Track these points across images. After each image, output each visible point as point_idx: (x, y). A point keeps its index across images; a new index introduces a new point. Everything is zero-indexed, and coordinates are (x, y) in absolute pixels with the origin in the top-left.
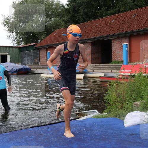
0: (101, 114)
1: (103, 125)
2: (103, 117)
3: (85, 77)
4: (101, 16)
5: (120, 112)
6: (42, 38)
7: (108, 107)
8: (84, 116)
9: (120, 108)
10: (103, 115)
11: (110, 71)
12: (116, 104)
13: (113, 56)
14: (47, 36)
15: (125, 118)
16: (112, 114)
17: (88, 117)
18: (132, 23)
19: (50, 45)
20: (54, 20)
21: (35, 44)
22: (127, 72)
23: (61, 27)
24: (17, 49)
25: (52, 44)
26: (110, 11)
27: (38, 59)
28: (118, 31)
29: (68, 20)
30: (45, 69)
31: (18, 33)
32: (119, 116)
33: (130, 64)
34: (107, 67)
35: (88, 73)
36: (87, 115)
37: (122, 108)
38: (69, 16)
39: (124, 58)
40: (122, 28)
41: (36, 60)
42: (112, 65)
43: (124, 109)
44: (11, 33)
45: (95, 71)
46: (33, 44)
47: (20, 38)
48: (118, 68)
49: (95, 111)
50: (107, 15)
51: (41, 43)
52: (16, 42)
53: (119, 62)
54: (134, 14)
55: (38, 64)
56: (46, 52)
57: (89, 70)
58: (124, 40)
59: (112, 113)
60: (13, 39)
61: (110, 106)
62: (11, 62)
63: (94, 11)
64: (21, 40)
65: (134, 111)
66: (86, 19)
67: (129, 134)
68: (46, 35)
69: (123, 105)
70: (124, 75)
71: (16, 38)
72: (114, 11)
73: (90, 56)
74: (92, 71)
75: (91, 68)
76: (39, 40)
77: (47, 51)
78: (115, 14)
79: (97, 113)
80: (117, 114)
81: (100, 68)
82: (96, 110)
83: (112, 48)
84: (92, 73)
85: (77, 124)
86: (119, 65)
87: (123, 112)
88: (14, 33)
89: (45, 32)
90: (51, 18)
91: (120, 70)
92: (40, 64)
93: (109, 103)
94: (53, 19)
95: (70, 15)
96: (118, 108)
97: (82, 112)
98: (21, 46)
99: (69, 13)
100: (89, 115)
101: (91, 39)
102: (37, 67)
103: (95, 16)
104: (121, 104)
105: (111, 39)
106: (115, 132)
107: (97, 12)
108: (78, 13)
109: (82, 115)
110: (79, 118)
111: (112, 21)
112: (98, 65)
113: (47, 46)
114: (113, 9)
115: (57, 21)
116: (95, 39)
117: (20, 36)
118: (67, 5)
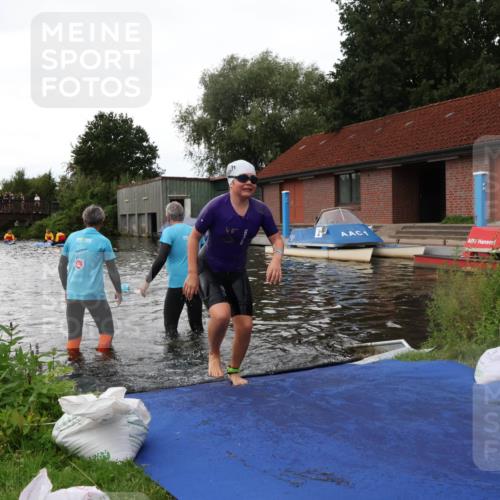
0: (416, 351)
1: (421, 378)
3: (375, 256)
4: (419, 103)
5: (464, 346)
6: (271, 156)
7: (435, 334)
8: (373, 353)
9: (465, 337)
10: (421, 354)
11: (441, 242)
12: (457, 324)
13: (448, 204)
14: (283, 152)
16: (445, 352)
17: (383, 356)
19: (288, 175)
20: (301, 113)
22: (484, 245)
23: (316, 131)
24: (210, 184)
25: (294, 171)
26: (440, 91)
28: (461, 141)
29: (334, 114)
31: (213, 145)
32: (463, 357)
33: (492, 224)
34: (432, 230)
35: (384, 245)
36: (380, 353)
37: (470, 337)
38: (337, 101)
42: (445, 228)
43: (475, 339)
44: (196, 146)
45: (402, 240)
47: (216, 159)
48: (463, 235)
49: (401, 343)
50: (432, 100)
51: (266, 170)
52: (205, 169)
53: (464, 220)
56: (278, 192)
57: (385, 239)
59: (446, 348)
60: (198, 161)
61: (440, 331)
63: (400, 88)
64: (219, 161)
66: (380, 110)
68: (278, 149)
69: (473, 329)
71: (207, 158)
72: (451, 91)
73: (391, 203)
74: (394, 240)
75: (393, 234)
76: (261, 161)
77: (281, 190)
78: (452, 96)
79: (405, 347)
80: (457, 351)
81: (416, 235)
82: (403, 341)
83: (447, 182)
84: (395, 247)
85: (355, 373)
86: (464, 228)
87: (474, 346)
88: (203, 146)
89: (278, 144)
90: (293, 109)
91: (466, 239)
93: (438, 325)
94: (297, 111)
95: (341, 101)
96: (461, 336)
97: (369, 344)
98: (217, 176)
99: (338, 94)
100: (387, 351)
101: (395, 159)
103: (402, 103)
104: (468, 327)
105: (445, 161)
106: (452, 395)
107: (409, 93)
108: (360, 94)
110: (360, 359)
111: (447, 116)
112: (411, 225)
113: (281, 176)
114: (448, 84)
115: (307, 115)
116: (403, 161)
117: (216, 151)
118: (333, 74)
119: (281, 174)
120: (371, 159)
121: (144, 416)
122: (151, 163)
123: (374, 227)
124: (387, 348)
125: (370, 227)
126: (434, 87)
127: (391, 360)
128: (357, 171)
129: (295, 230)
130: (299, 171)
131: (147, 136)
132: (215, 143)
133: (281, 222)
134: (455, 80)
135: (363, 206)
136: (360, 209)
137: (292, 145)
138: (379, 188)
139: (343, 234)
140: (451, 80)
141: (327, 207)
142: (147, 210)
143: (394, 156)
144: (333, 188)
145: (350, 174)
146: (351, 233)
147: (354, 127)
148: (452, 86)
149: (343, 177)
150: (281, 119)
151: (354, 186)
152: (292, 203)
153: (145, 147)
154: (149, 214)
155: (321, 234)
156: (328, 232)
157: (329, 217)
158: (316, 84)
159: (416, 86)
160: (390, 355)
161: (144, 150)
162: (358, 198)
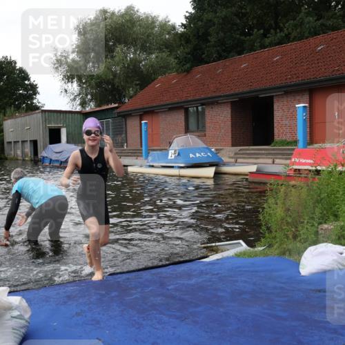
0: (252, 249)
1: (257, 271)
2: (256, 255)
3: (216, 173)
4: (252, 49)
5: (290, 245)
6: (132, 93)
7: (267, 235)
8: (217, 253)
9: (291, 237)
10: (256, 251)
11: (270, 161)
12: (284, 228)
13: (276, 131)
14: (141, 89)
15: (301, 257)
16: (275, 251)
17: (225, 254)
18: (316, 62)
19: (146, 108)
20: (157, 57)
21: (116, 105)
22: (305, 163)
23: (169, 71)
24: (82, 116)
25: (150, 105)
26: (270, 39)
27: (123, 135)
28: (286, 79)
29: (186, 57)
30: (138, 156)
31: (84, 83)
32: (290, 254)
33: (311, 147)
34: (263, 152)
35: (225, 164)
36: (222, 251)
37: (295, 237)
39: (300, 135)
40: (296, 72)
41: (119, 139)
42: (274, 150)
43: (299, 238)
44: (70, 84)
45: (239, 160)
46: (114, 105)
47: (87, 95)
48: (288, 156)
49: (239, 243)
50: (263, 47)
51: (128, 104)
52: (78, 103)
53: (289, 143)
54: (320, 44)
55: (123, 146)
56: (138, 122)
57: (225, 159)
58: (298, 98)
59: (275, 247)
60: (72, 97)
61: (271, 232)
62: (68, 142)
63: (238, 36)
64: (89, 97)
65: (320, 243)
67: (311, 290)
68: (138, 87)
69: (297, 231)
70: (299, 170)
71: (80, 94)
72: (278, 39)
73: (230, 130)
74: (233, 160)
75: (232, 155)
76: (124, 97)
77: (141, 120)
78: (280, 43)
79: (243, 246)
80: (285, 248)
81: (250, 155)
82: (241, 241)
83: (275, 113)
84: (234, 165)
85: (203, 268)
86: (289, 149)
87: (298, 245)
88: (75, 84)
89: (138, 82)
90: (150, 54)
91: (290, 159)
92: (127, 146)
93: (268, 228)
94: (154, 56)
96: (287, 237)
97: (214, 244)
98: (88, 109)
99: (188, 41)
100: (228, 250)
101: (232, 95)
102: (122, 153)
103: (239, 49)
104: (293, 229)
105: (273, 96)
106: (282, 285)
107: (244, 41)
109: (213, 250)
110: (207, 257)
111: (275, 59)
112: (247, 147)
113: (140, 109)
114: (276, 33)
115: (162, 58)
116: (239, 96)
117: (86, 89)
118: (183, 25)
119: (141, 107)
120: (214, 95)
121: (25, 311)
122: (33, 99)
123: (216, 150)
124: (228, 247)
125: (213, 150)
126: (265, 35)
127: (232, 257)
128: (202, 104)
129: (151, 153)
130: (155, 105)
131: (28, 76)
132: (86, 82)
133: (141, 146)
134: (281, 30)
135: (207, 133)
136: (205, 135)
137: (150, 83)
138: (220, 118)
139: (191, 156)
140: (278, 31)
141: (178, 134)
142: (29, 138)
143: (232, 92)
144: (183, 118)
145: (197, 107)
146: (198, 155)
147: (200, 68)
148: (278, 35)
149: (191, 110)
150: (141, 62)
151: (200, 117)
152: (150, 130)
153: (27, 85)
154: (31, 141)
155: (173, 156)
156: (179, 154)
157: (179, 142)
158: (169, 33)
159: (249, 34)
160: (230, 253)
161: (26, 88)
162: (204, 126)
